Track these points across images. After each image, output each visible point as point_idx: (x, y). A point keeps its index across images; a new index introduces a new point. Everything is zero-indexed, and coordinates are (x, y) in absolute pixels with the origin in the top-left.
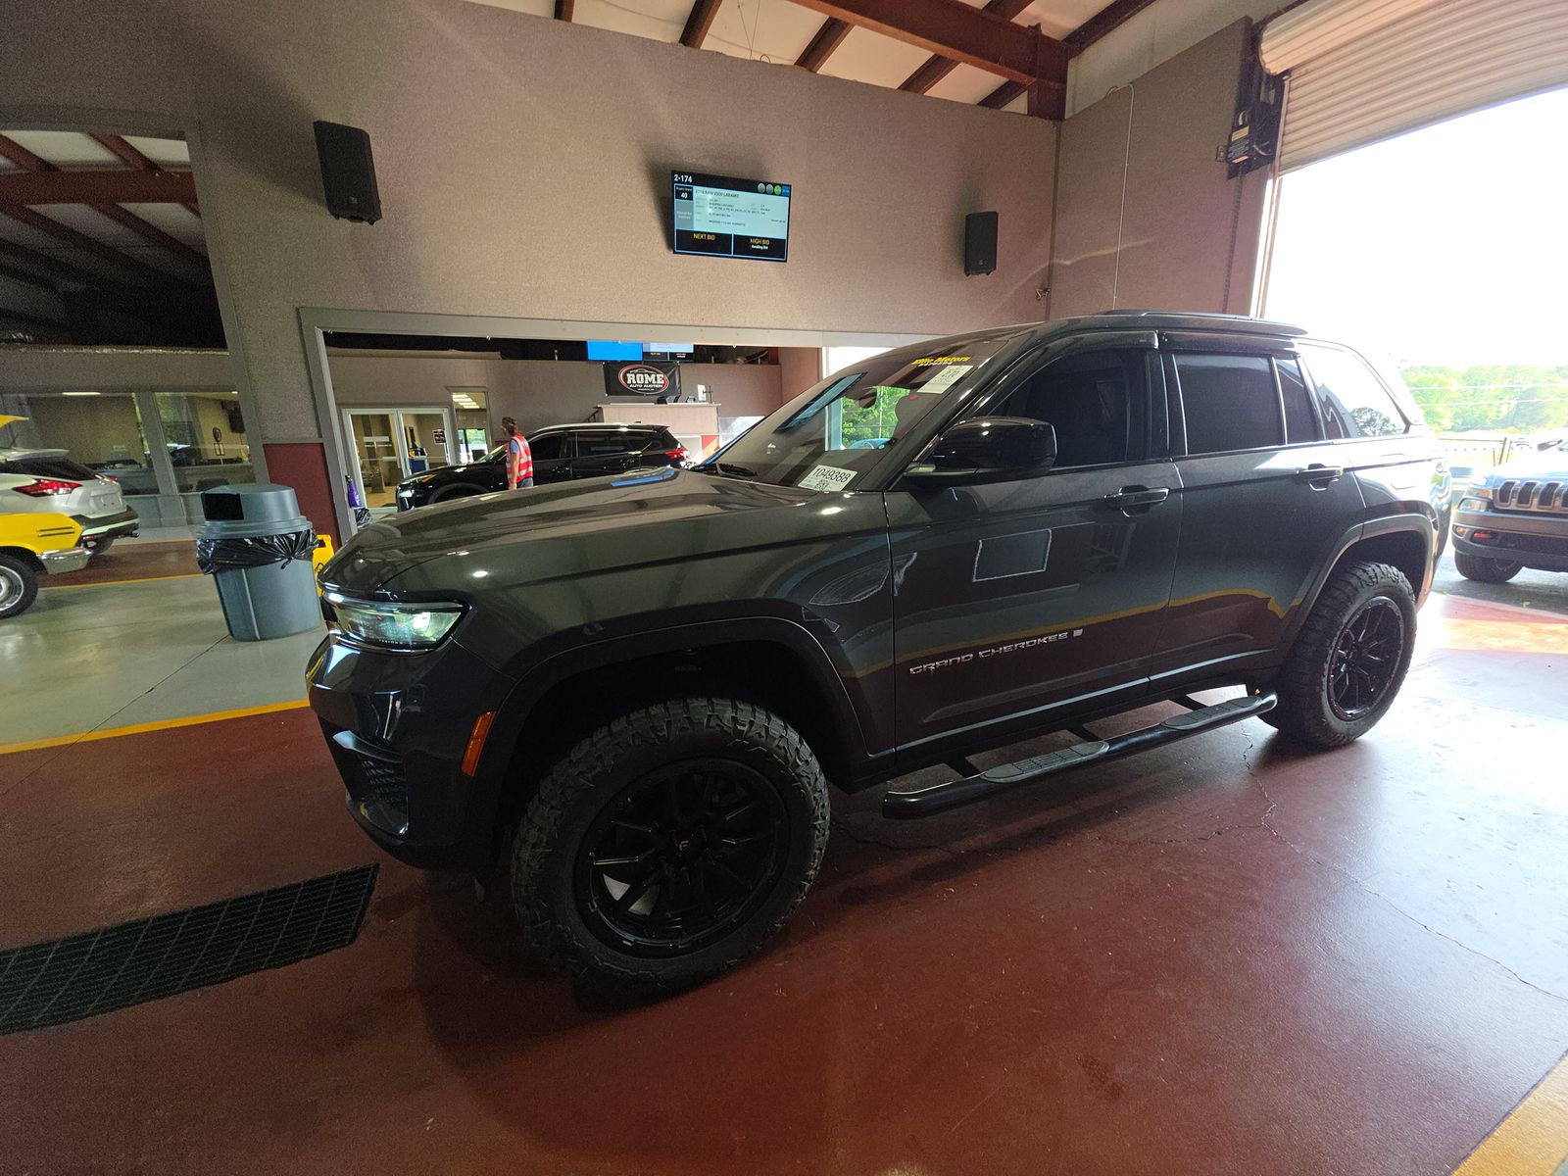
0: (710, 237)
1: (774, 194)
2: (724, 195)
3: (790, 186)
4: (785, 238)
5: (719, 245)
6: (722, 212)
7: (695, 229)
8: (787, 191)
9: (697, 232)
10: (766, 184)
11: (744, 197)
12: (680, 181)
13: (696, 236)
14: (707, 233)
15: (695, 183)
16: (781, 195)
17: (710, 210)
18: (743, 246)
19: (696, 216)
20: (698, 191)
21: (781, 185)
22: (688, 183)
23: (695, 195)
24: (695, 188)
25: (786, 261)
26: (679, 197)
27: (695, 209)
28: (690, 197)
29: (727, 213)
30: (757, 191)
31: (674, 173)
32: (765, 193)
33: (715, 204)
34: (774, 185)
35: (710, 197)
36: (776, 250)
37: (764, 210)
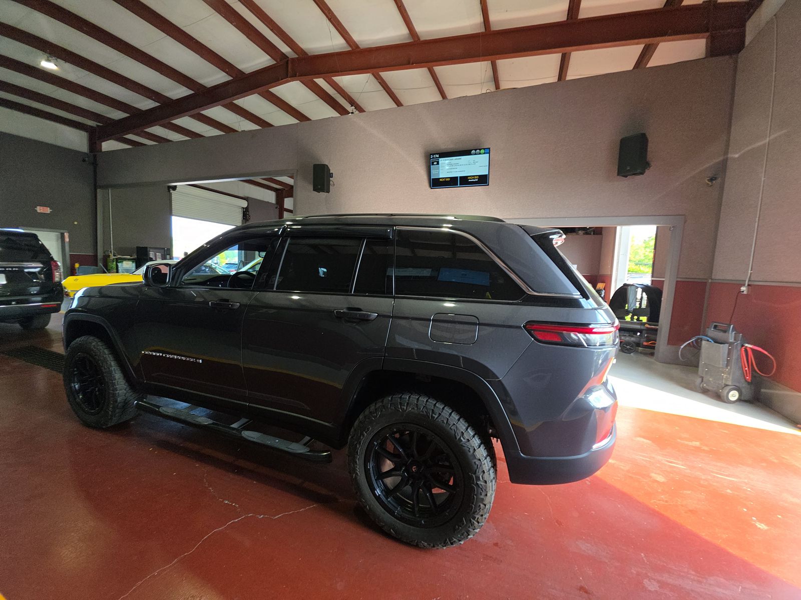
0: (447, 180)
1: (480, 154)
2: (454, 160)
3: (489, 148)
4: (488, 173)
5: (452, 182)
6: (453, 167)
7: (440, 177)
8: (488, 151)
9: (441, 178)
10: (476, 150)
11: (464, 158)
12: (433, 158)
13: (441, 180)
14: (446, 178)
15: (440, 157)
16: (484, 154)
17: (447, 168)
18: (465, 181)
19: (441, 171)
20: (441, 160)
21: (484, 149)
22: (437, 158)
23: (440, 162)
24: (440, 159)
25: (488, 185)
26: (433, 164)
27: (440, 168)
28: (438, 163)
29: (455, 167)
30: (472, 155)
31: (431, 155)
32: (475, 154)
33: (450, 164)
34: (480, 150)
35: (447, 162)
36: (483, 180)
37: (475, 163)
